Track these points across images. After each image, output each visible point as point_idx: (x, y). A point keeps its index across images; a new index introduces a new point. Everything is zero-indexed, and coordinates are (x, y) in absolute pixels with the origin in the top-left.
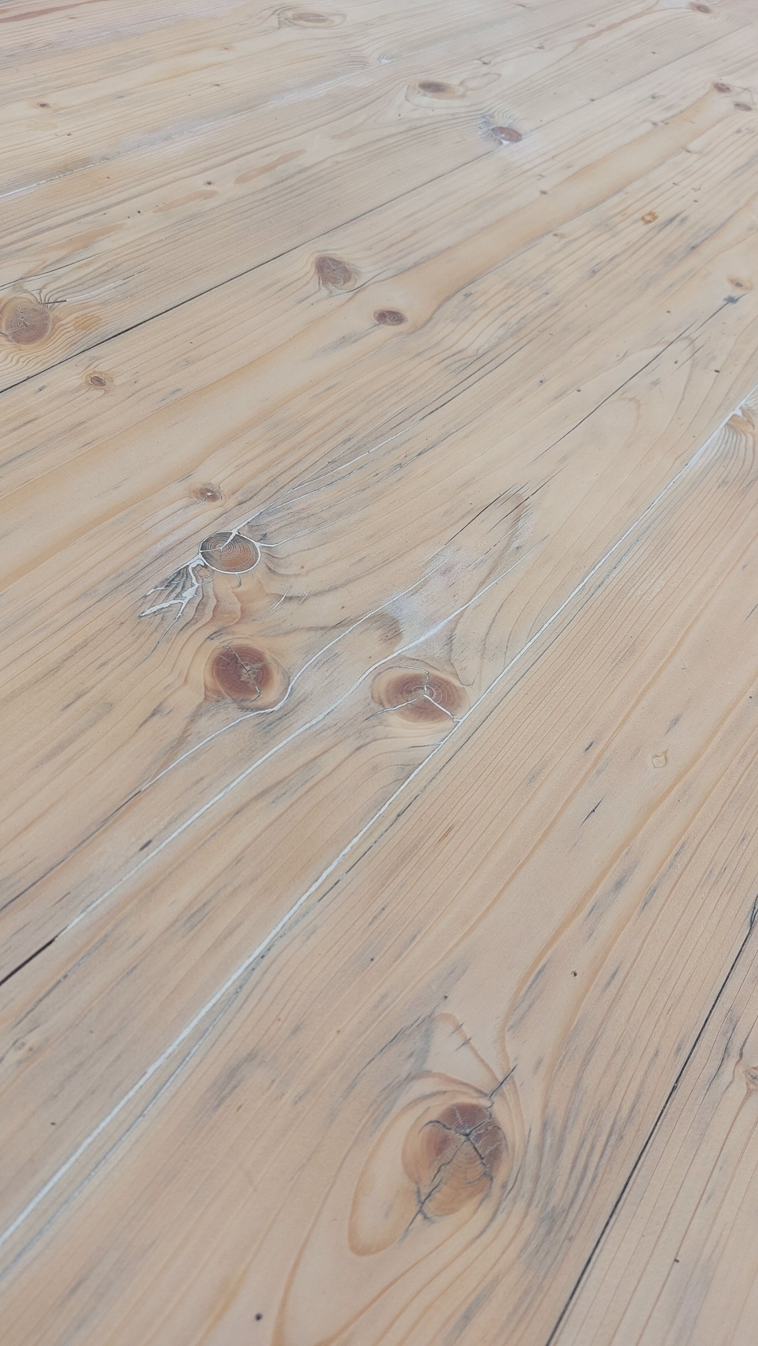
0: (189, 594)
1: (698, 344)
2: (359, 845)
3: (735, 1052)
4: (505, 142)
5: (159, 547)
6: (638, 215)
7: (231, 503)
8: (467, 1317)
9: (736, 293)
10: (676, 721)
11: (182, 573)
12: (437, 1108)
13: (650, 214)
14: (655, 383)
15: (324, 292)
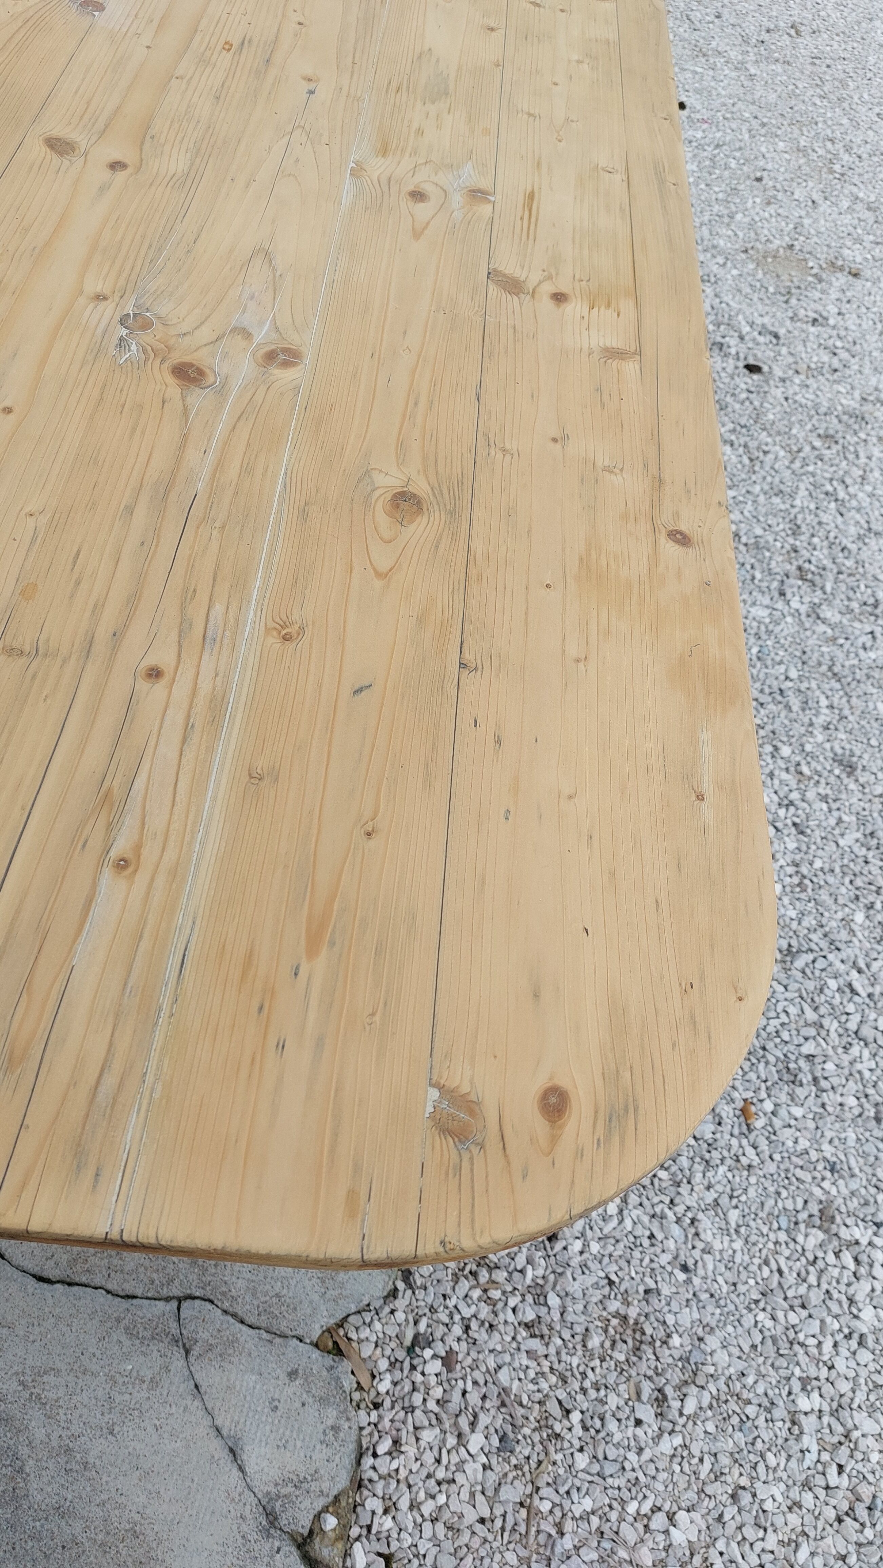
0: (134, 347)
1: (307, 128)
2: (296, 425)
3: (492, 444)
4: (96, 13)
5: (99, 331)
6: (219, 47)
7: (117, 299)
8: (437, 547)
9: (312, 86)
10: (405, 333)
11: (121, 339)
12: (389, 496)
13: (226, 43)
14: (297, 161)
15: (66, 162)
